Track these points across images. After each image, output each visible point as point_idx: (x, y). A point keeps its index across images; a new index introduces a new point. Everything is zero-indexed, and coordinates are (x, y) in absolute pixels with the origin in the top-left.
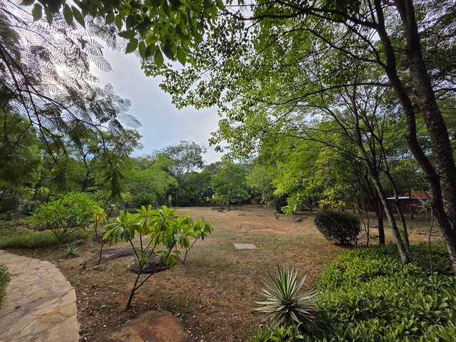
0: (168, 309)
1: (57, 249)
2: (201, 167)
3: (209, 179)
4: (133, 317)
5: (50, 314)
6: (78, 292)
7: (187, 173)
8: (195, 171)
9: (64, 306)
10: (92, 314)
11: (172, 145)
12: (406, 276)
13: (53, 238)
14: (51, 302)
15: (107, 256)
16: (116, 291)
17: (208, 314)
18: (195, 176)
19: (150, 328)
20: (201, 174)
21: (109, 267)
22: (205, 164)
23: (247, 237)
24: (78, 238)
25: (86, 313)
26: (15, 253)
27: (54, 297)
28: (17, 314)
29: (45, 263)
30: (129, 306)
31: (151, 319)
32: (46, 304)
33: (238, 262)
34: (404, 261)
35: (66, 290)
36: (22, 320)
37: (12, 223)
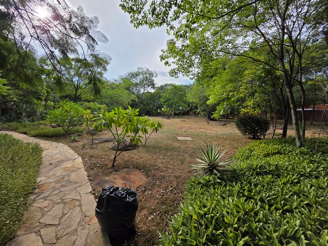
0: (136, 168)
1: (66, 137)
2: (153, 88)
3: (160, 96)
4: (116, 171)
5: (69, 167)
6: (83, 159)
7: (143, 93)
8: (150, 91)
9: (76, 164)
10: (92, 169)
11: (132, 71)
12: (297, 154)
13: (62, 131)
14: (69, 162)
15: (97, 142)
16: (105, 159)
17: (161, 172)
18: (149, 94)
19: (127, 176)
20: (154, 93)
21: (99, 147)
22: (156, 86)
23: (186, 133)
24: (78, 132)
25: (89, 168)
26: (42, 139)
27: (70, 160)
28: (51, 167)
29: (61, 144)
30: (113, 166)
31: (127, 172)
32: (66, 163)
33: (180, 147)
34: (298, 146)
35: (76, 157)
36: (54, 169)
37: (36, 123)
